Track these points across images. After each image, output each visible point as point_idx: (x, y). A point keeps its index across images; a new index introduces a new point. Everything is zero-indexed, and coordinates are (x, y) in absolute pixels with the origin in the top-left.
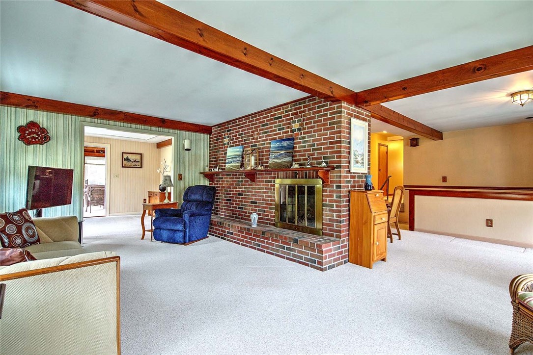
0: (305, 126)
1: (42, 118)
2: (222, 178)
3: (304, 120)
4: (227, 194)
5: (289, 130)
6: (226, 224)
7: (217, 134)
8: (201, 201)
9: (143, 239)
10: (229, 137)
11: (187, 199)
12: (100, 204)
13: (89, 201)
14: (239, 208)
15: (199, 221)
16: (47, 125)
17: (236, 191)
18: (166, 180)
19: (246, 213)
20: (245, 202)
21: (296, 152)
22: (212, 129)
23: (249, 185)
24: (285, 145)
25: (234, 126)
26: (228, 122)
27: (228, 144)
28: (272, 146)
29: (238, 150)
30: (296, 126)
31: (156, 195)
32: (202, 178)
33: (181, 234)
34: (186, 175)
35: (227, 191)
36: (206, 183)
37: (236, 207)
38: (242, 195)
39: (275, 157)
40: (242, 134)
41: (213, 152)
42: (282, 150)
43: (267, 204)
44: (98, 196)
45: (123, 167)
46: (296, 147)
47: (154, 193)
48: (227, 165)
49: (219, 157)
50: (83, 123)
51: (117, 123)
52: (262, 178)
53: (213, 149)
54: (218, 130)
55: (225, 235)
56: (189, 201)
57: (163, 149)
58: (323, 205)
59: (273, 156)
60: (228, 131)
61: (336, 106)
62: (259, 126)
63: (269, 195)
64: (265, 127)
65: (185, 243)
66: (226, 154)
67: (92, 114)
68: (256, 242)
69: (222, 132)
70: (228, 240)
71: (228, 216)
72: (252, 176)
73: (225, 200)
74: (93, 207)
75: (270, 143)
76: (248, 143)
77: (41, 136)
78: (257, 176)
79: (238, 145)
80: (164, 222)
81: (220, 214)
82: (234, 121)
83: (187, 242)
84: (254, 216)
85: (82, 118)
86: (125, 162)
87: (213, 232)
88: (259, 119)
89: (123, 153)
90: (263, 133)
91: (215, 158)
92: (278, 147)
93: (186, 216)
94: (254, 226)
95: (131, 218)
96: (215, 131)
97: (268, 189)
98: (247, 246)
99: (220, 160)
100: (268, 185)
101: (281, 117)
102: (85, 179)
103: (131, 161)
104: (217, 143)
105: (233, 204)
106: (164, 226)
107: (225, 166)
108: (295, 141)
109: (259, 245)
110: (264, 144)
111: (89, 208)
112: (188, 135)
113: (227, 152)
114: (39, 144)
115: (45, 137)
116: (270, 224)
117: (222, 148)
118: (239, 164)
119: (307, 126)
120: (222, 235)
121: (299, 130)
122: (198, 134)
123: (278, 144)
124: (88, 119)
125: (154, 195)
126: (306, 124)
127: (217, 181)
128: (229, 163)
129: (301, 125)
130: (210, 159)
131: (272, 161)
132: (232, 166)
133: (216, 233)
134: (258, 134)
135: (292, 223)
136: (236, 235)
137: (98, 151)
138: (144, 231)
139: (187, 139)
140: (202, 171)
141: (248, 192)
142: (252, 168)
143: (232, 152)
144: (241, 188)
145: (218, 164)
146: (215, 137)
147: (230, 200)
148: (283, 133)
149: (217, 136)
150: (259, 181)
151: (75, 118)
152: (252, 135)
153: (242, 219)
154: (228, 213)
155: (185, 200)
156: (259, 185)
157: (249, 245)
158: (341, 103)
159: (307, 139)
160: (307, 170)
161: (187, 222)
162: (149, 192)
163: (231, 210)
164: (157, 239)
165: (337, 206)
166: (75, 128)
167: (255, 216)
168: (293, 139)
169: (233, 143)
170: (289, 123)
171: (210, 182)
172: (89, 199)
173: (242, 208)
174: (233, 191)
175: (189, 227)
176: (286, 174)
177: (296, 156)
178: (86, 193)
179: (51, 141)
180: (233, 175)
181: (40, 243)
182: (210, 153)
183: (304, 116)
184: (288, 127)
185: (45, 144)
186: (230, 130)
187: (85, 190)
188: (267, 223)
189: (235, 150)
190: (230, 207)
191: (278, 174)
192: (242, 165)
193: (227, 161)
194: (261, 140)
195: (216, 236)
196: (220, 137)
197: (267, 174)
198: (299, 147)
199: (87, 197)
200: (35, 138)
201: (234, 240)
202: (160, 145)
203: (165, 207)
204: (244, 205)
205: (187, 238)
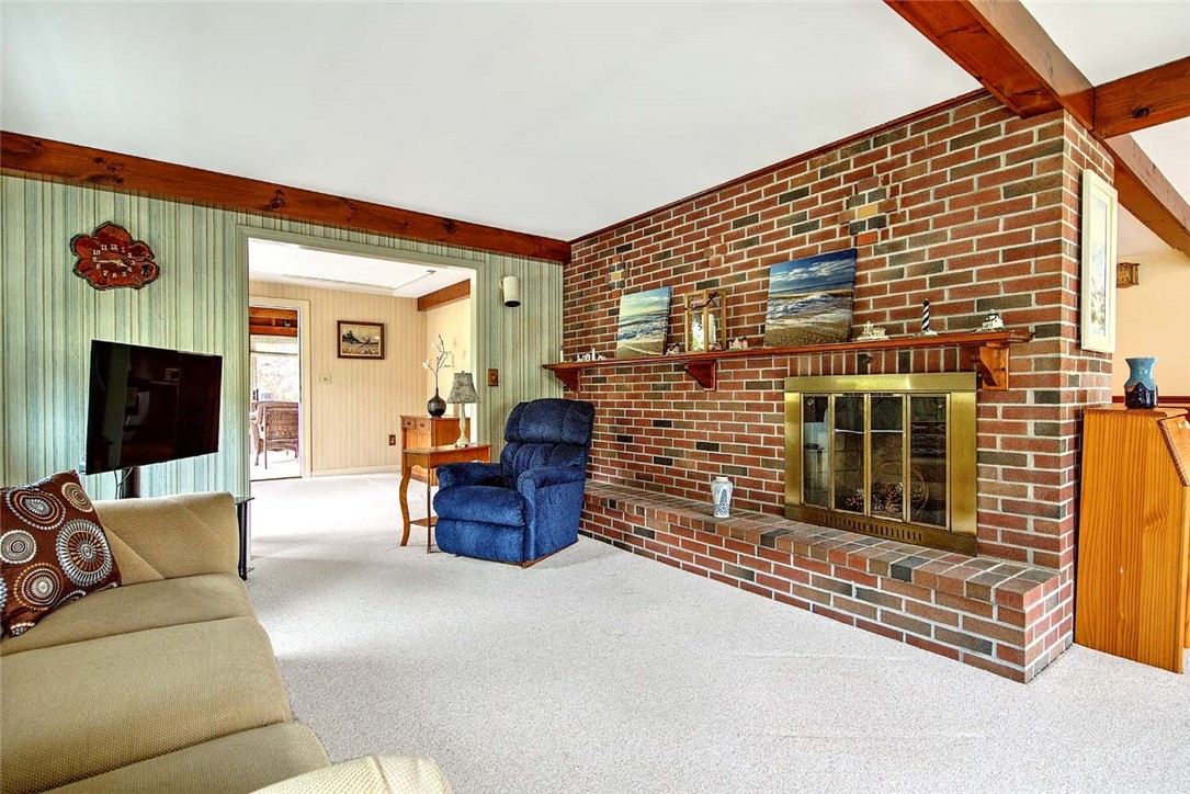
0: (899, 211)
1: (138, 215)
2: (604, 380)
3: (895, 191)
4: (621, 422)
5: (837, 227)
6: (631, 507)
7: (587, 260)
8: (555, 444)
9: (404, 543)
10: (623, 266)
11: (514, 437)
12: (287, 447)
13: (261, 440)
14: (657, 460)
15: (559, 496)
16: (150, 235)
17: (648, 414)
18: (461, 384)
19: (681, 474)
20: (677, 444)
21: (861, 292)
22: (570, 248)
23: (690, 396)
24: (824, 272)
25: (639, 235)
26: (621, 227)
27: (622, 284)
28: (772, 280)
29: (657, 299)
30: (865, 211)
31: (423, 425)
32: (546, 381)
33: (515, 537)
34: (508, 374)
35: (621, 413)
36: (558, 393)
37: (647, 459)
38: (668, 424)
39: (786, 310)
40: (667, 254)
41: (573, 312)
42: (809, 290)
43: (754, 451)
44: (284, 426)
45: (339, 356)
46: (863, 279)
47: (415, 420)
48: (621, 344)
49: (594, 324)
50: (246, 230)
51: (334, 232)
52: (737, 375)
53: (574, 304)
54: (588, 251)
55: (627, 537)
56: (521, 443)
57: (432, 313)
58: (979, 457)
59: (781, 308)
60: (620, 250)
61: (1035, 129)
62: (726, 227)
63: (762, 424)
64: (746, 228)
65: (524, 560)
66: (617, 312)
67: (267, 203)
68: (738, 565)
69: (603, 255)
70: (638, 552)
71: (623, 482)
72: (702, 370)
73: (612, 438)
74: (272, 455)
75: (767, 273)
76: (688, 279)
77: (134, 263)
78: (720, 371)
79: (656, 286)
80: (465, 501)
81: (597, 476)
82: (640, 220)
83: (532, 557)
84: (723, 487)
85: (242, 217)
86: (344, 345)
87: (589, 526)
88: (723, 207)
89: (339, 323)
90: (737, 246)
91: (582, 326)
92: (800, 281)
93: (527, 486)
94: (722, 515)
95: (363, 482)
96: (581, 254)
97: (759, 407)
98: (704, 574)
99: (595, 332)
100: (757, 396)
101: (804, 192)
102: (253, 389)
103: (358, 342)
104: (588, 285)
105: (639, 449)
106: (468, 512)
107: (614, 346)
108: (861, 260)
109: (750, 575)
110: (743, 277)
111: (262, 456)
112: (510, 265)
113: (621, 307)
114: (131, 285)
115: (145, 267)
116: (766, 508)
117: (603, 297)
118: (660, 338)
119: (907, 209)
120: (618, 535)
121: (878, 222)
122: (535, 264)
123: (796, 274)
124: (257, 220)
125: (415, 426)
126: (905, 203)
127: (590, 388)
128: (627, 336)
129: (889, 206)
130: (565, 329)
131: (777, 322)
132: (639, 346)
133: (598, 529)
134: (722, 250)
135: (854, 508)
136: (662, 540)
137: (280, 323)
138: (407, 524)
139: (511, 276)
140: (546, 362)
141: (689, 416)
142: (711, 347)
143: (637, 305)
144: (664, 405)
145: (589, 341)
146: (580, 270)
147: (629, 439)
148: (813, 239)
149: (588, 268)
150: (723, 386)
151: (224, 215)
152: (701, 255)
153: (669, 491)
154: (623, 473)
155: (509, 438)
156: (723, 396)
157: (710, 570)
158: (1062, 117)
159: (908, 251)
160: (908, 347)
161: (532, 502)
162: (403, 418)
163: (632, 466)
164: (444, 549)
165: (1039, 461)
166: (224, 243)
167: (725, 487)
168: (854, 254)
169: (636, 281)
170: (838, 207)
171: (565, 389)
172: (263, 435)
173: (669, 462)
174: (637, 414)
175: (537, 516)
176: (826, 362)
177: (865, 305)
178: (255, 422)
179: (161, 279)
180: (638, 370)
181: (119, 586)
182: (565, 314)
183: (897, 177)
184: (834, 220)
185: (147, 287)
186: (629, 247)
187: (251, 414)
188: (755, 507)
189: (647, 299)
190: (630, 457)
191: (794, 363)
192: (669, 341)
193: (621, 332)
194: (733, 267)
195: (597, 538)
196: (595, 267)
197: (752, 364)
198: (876, 278)
199: (258, 431)
200: (119, 270)
201: (657, 554)
202: (425, 303)
203: (460, 460)
204: (677, 453)
205: (533, 548)
